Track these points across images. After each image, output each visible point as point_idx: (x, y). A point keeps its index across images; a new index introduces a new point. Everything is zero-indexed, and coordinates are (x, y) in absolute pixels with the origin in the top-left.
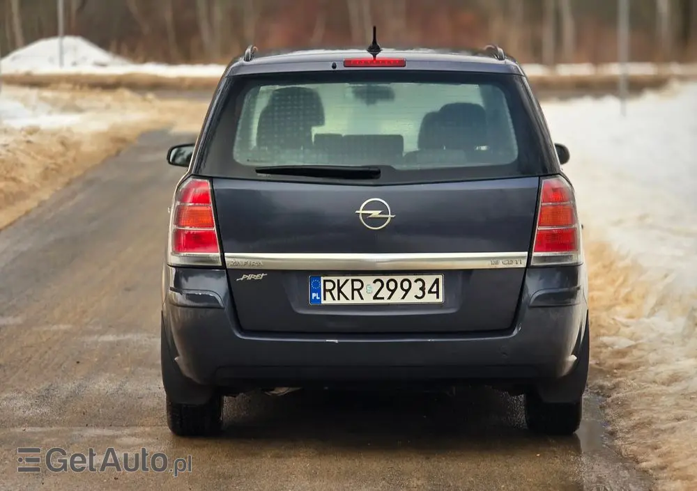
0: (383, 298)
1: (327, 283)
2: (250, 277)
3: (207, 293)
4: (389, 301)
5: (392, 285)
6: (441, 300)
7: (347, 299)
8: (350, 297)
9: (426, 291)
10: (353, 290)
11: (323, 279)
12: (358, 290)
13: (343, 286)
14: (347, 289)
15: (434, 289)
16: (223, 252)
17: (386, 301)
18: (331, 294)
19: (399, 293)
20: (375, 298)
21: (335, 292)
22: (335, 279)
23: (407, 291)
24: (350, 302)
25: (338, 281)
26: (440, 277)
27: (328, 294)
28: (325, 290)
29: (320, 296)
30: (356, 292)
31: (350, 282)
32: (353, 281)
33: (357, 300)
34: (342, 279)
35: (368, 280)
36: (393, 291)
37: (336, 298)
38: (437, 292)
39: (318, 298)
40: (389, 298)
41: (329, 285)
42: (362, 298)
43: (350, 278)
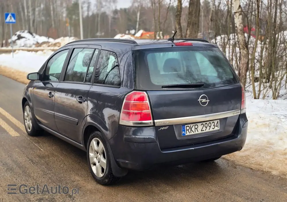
0: (204, 130)
1: (187, 127)
2: (163, 128)
3: (150, 137)
4: (205, 131)
5: (206, 125)
6: (219, 129)
7: (193, 132)
8: (194, 132)
9: (215, 126)
10: (195, 129)
11: (186, 126)
12: (197, 129)
13: (192, 127)
14: (193, 129)
15: (217, 125)
16: (153, 120)
17: (204, 131)
18: (189, 131)
19: (208, 127)
20: (202, 131)
21: (190, 130)
22: (189, 125)
23: (210, 127)
24: (195, 133)
25: (191, 126)
26: (219, 120)
27: (187, 131)
28: (187, 130)
29: (185, 132)
30: (196, 129)
31: (194, 126)
32: (195, 125)
33: (197, 132)
34: (192, 125)
35: (199, 124)
36: (206, 127)
37: (190, 132)
38: (218, 126)
39: (184, 133)
40: (205, 130)
41: (188, 128)
42: (198, 131)
43: (194, 124)
